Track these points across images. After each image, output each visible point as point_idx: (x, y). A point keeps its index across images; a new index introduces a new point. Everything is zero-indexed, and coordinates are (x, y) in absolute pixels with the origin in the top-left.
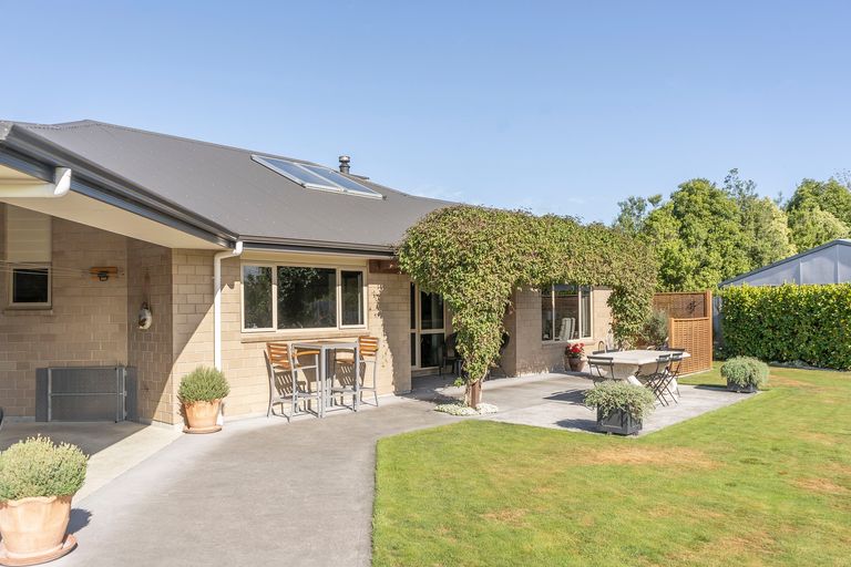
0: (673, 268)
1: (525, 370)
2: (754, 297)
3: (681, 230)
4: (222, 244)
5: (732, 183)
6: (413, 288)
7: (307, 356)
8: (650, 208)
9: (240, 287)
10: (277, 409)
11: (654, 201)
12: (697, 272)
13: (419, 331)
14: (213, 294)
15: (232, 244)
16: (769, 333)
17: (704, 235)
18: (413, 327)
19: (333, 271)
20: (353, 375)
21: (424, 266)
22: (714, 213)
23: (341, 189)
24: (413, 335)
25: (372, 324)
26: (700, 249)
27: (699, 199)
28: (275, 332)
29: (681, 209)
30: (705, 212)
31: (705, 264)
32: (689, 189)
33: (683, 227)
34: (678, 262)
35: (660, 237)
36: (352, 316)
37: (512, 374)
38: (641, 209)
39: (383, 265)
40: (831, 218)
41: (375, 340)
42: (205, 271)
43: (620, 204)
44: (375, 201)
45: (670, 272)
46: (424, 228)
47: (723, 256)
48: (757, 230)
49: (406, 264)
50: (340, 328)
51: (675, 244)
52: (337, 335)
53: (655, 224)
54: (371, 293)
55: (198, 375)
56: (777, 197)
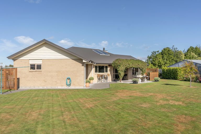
0: (160, 64)
1: (130, 79)
2: (166, 69)
3: (162, 57)
4: (93, 64)
5: (173, 48)
6: (114, 68)
7: (102, 76)
8: (157, 53)
9: (94, 68)
10: (98, 82)
11: (158, 52)
12: (164, 64)
13: (115, 74)
14: (92, 69)
15: (94, 64)
16: (168, 74)
17: (166, 58)
18: (114, 73)
19: (104, 66)
20: (107, 78)
21: (115, 66)
22: (169, 54)
23: (104, 55)
24: (114, 74)
25: (109, 72)
26: (165, 60)
27: (166, 51)
28: (98, 73)
29: (163, 53)
30: (167, 54)
31: (166, 63)
32: (164, 49)
33: (163, 56)
34: (161, 63)
35: (158, 58)
36: (106, 71)
37: (128, 80)
38: (155, 53)
39: (110, 65)
40: (194, 54)
41: (109, 74)
42: (91, 66)
43: (152, 52)
44: (109, 56)
45: (159, 64)
46: (115, 61)
47: (170, 62)
48: (177, 57)
49: (113, 65)
50: (105, 73)
51: (161, 60)
52: (105, 74)
53: (157, 56)
54: (109, 69)
55: (91, 77)
56: (184, 50)
